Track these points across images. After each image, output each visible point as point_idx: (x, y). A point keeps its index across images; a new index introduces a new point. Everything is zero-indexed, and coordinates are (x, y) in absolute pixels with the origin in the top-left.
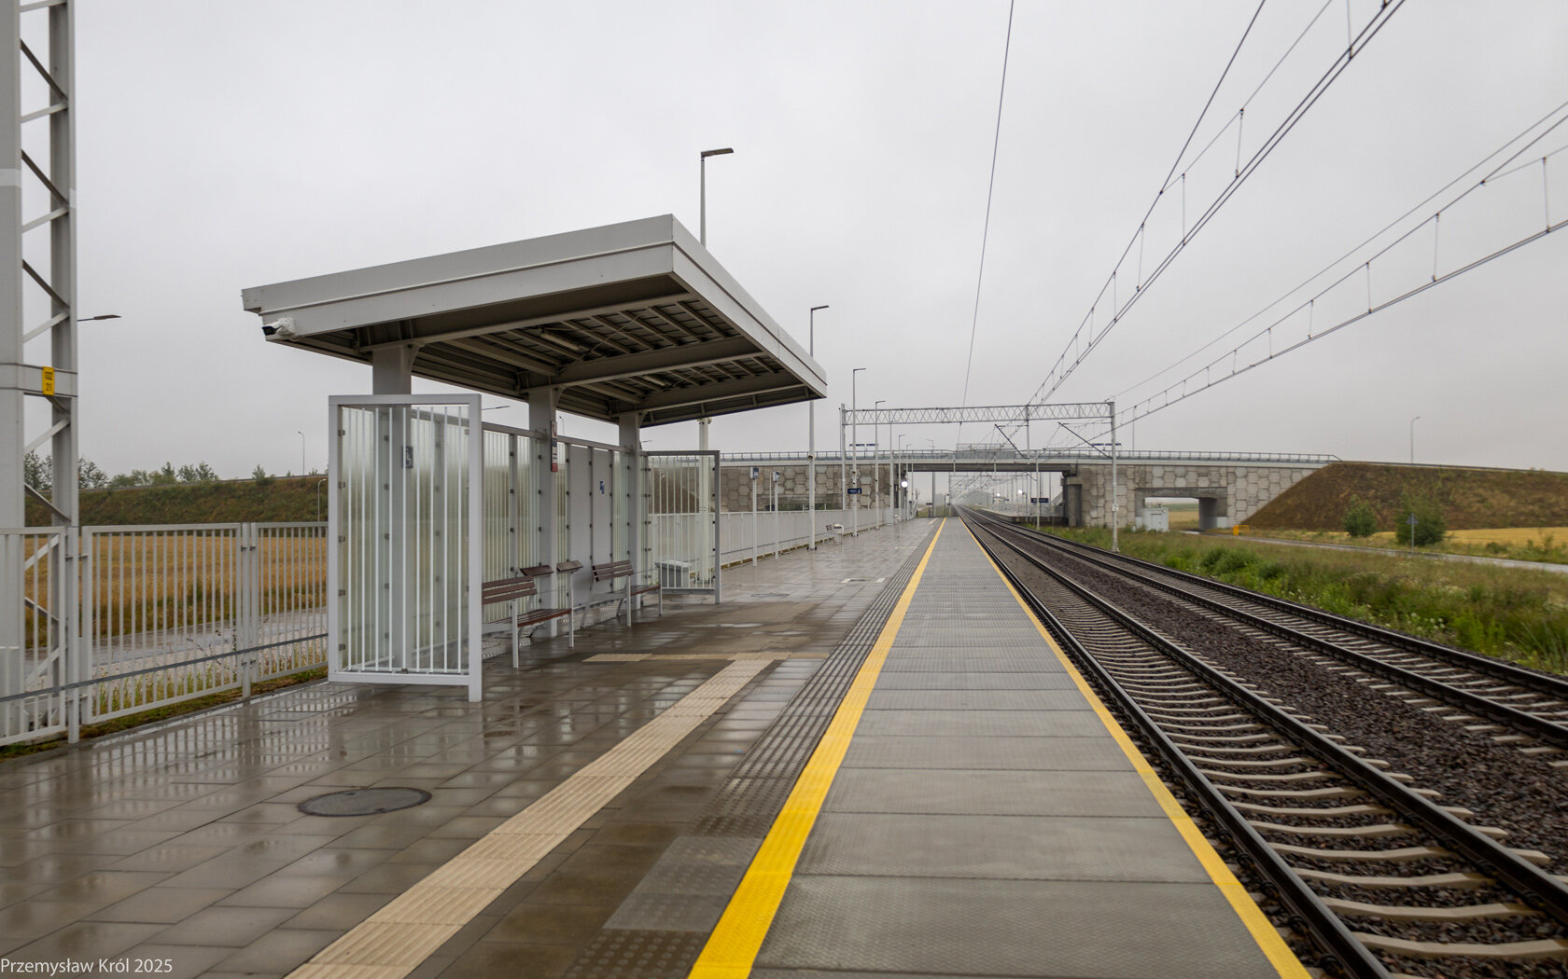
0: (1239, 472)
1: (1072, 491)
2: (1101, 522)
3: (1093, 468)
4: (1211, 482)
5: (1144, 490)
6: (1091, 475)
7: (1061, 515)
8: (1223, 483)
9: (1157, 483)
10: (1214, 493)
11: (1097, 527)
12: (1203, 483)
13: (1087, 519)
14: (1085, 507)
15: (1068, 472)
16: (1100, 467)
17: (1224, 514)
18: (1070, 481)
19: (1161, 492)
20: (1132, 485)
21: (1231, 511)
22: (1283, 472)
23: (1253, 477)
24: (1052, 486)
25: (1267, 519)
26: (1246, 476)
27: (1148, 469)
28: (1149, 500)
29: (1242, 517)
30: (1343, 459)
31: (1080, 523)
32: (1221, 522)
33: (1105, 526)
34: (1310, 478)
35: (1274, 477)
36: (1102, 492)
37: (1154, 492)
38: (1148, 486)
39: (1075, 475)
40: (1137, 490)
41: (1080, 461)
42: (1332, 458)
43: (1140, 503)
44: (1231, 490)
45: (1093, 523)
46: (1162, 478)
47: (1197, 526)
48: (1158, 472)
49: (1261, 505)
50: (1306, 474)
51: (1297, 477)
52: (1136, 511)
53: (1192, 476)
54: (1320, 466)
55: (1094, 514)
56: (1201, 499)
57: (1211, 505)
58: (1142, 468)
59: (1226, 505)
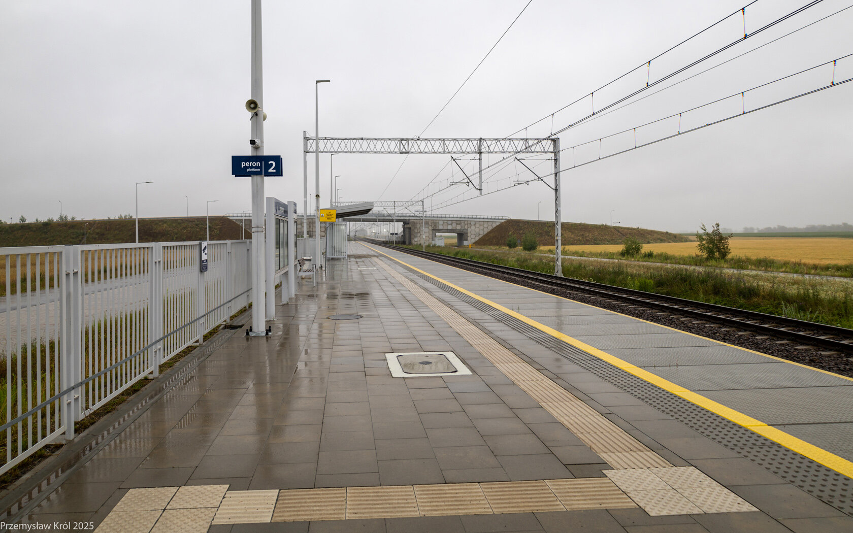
0: (472, 223)
1: (407, 231)
2: (419, 243)
3: (416, 221)
4: (462, 227)
5: (436, 230)
6: (415, 224)
7: (403, 240)
8: (466, 227)
9: (441, 227)
10: (463, 231)
11: (417, 245)
12: (459, 227)
13: (413, 242)
14: (412, 237)
15: (406, 223)
16: (418, 221)
17: (467, 240)
18: (406, 226)
19: (442, 231)
20: (431, 228)
21: (469, 238)
22: (489, 223)
23: (477, 225)
24: (398, 228)
25: (482, 242)
26: (475, 225)
27: (437, 221)
28: (437, 234)
29: (473, 241)
30: (512, 218)
31: (410, 243)
32: (465, 243)
33: (420, 244)
34: (499, 225)
35: (486, 225)
36: (419, 231)
37: (439, 231)
38: (437, 228)
39: (408, 224)
40: (432, 230)
41: (411, 218)
42: (507, 218)
43: (434, 235)
44: (469, 230)
45: (416, 243)
46: (443, 225)
47: (456, 244)
48: (441, 223)
49: (481, 236)
50: (498, 224)
51: (494, 225)
52: (432, 238)
53: (454, 225)
54: (503, 221)
55: (416, 240)
56: (458, 234)
57: (462, 236)
58: (435, 221)
59: (468, 236)
